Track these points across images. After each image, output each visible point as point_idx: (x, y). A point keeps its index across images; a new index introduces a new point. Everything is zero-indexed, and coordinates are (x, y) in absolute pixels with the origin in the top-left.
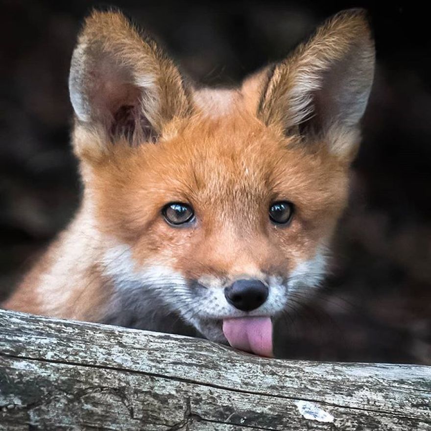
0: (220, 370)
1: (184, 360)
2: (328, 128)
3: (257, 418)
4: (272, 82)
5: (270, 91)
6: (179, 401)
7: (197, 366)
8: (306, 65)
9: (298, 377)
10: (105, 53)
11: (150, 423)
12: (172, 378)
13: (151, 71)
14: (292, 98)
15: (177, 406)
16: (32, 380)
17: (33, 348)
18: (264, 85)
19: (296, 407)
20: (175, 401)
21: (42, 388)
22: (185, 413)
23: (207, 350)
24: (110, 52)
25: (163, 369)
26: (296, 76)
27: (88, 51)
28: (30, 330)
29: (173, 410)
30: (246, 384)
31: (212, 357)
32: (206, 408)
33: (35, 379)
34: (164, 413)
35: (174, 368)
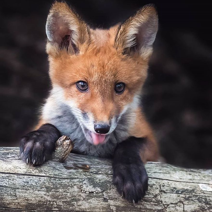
0: (171, 174)
1: (158, 171)
2: (141, 47)
3: (185, 191)
4: (120, 31)
5: (119, 34)
6: (157, 186)
7: (163, 173)
8: (132, 25)
9: (199, 175)
10: (60, 17)
11: (147, 195)
12: (154, 178)
13: (76, 24)
14: (127, 37)
15: (156, 188)
16: (104, 182)
17: (103, 170)
18: (117, 32)
19: (199, 186)
20: (155, 186)
21: (108, 184)
22: (159, 190)
23: (166, 167)
24: (61, 17)
25: (150, 175)
26: (129, 29)
27: (53, 16)
28: (102, 163)
29: (155, 189)
30: (181, 179)
31: (168, 170)
32: (167, 188)
33: (105, 181)
34: (152, 191)
35: (155, 174)
